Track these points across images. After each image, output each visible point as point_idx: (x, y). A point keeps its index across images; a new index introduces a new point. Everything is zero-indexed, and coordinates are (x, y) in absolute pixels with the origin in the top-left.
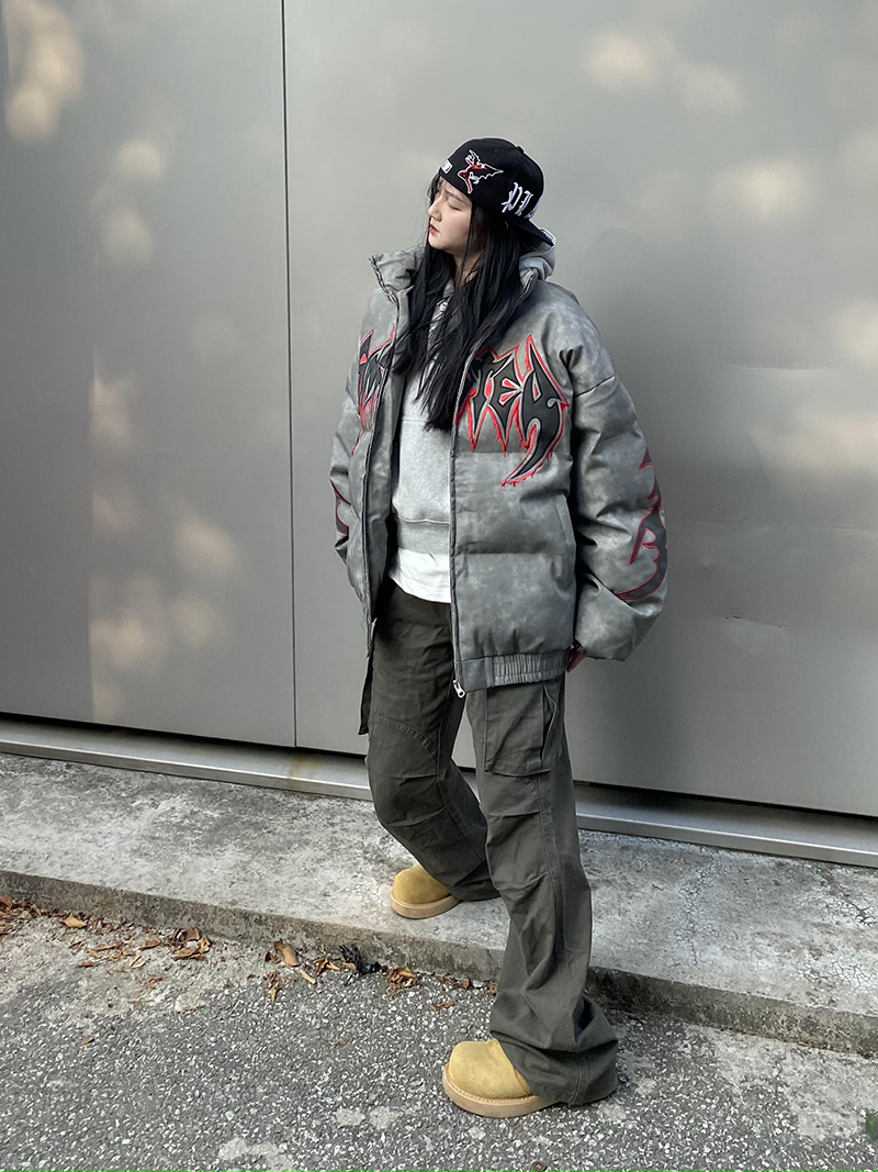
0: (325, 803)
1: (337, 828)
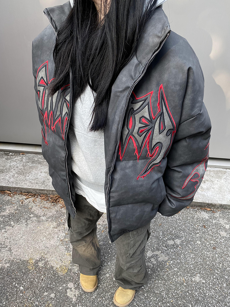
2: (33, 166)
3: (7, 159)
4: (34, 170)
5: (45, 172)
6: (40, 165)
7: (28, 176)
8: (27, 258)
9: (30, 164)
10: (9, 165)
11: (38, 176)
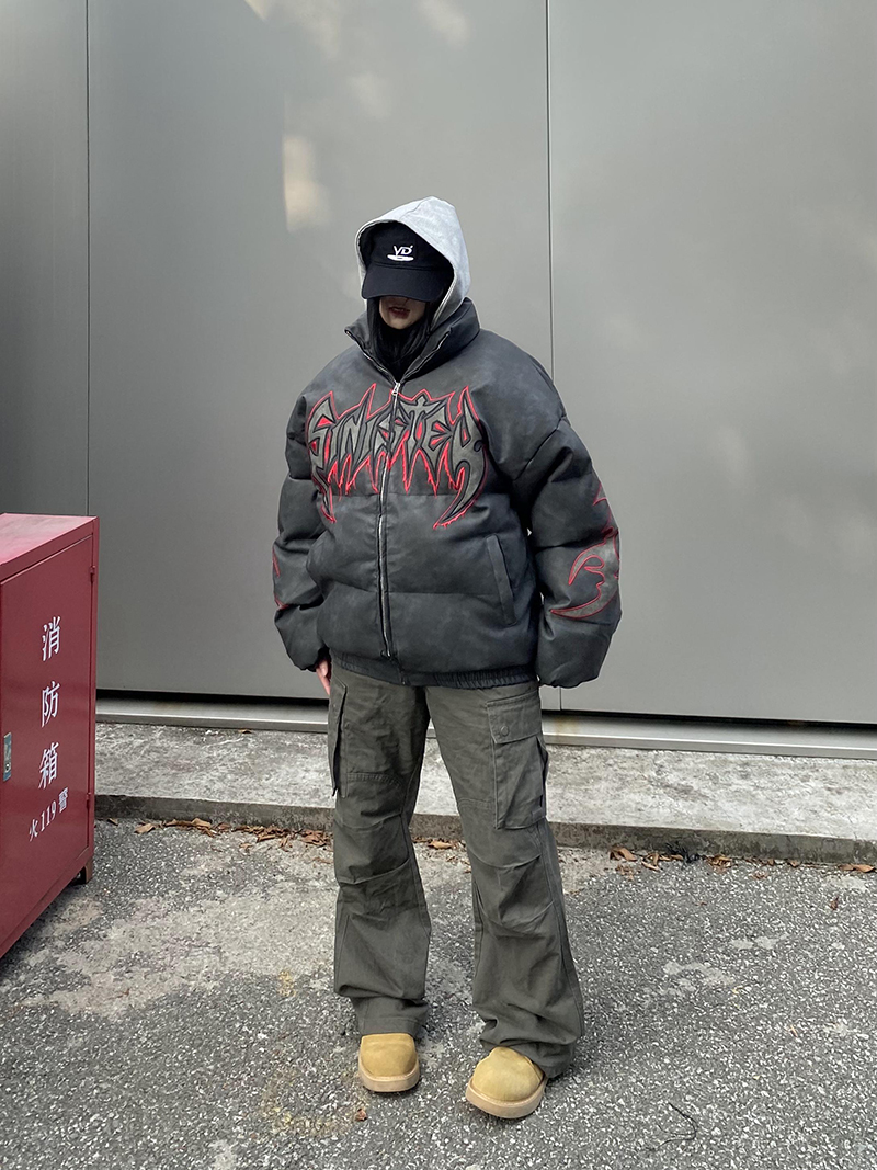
0: (593, 752)
1: (615, 767)
2: (280, 757)
3: (199, 743)
4: (283, 766)
5: (317, 771)
6: (299, 755)
7: (267, 779)
8: (272, 970)
9: (270, 753)
10: (207, 755)
11: (298, 779)
